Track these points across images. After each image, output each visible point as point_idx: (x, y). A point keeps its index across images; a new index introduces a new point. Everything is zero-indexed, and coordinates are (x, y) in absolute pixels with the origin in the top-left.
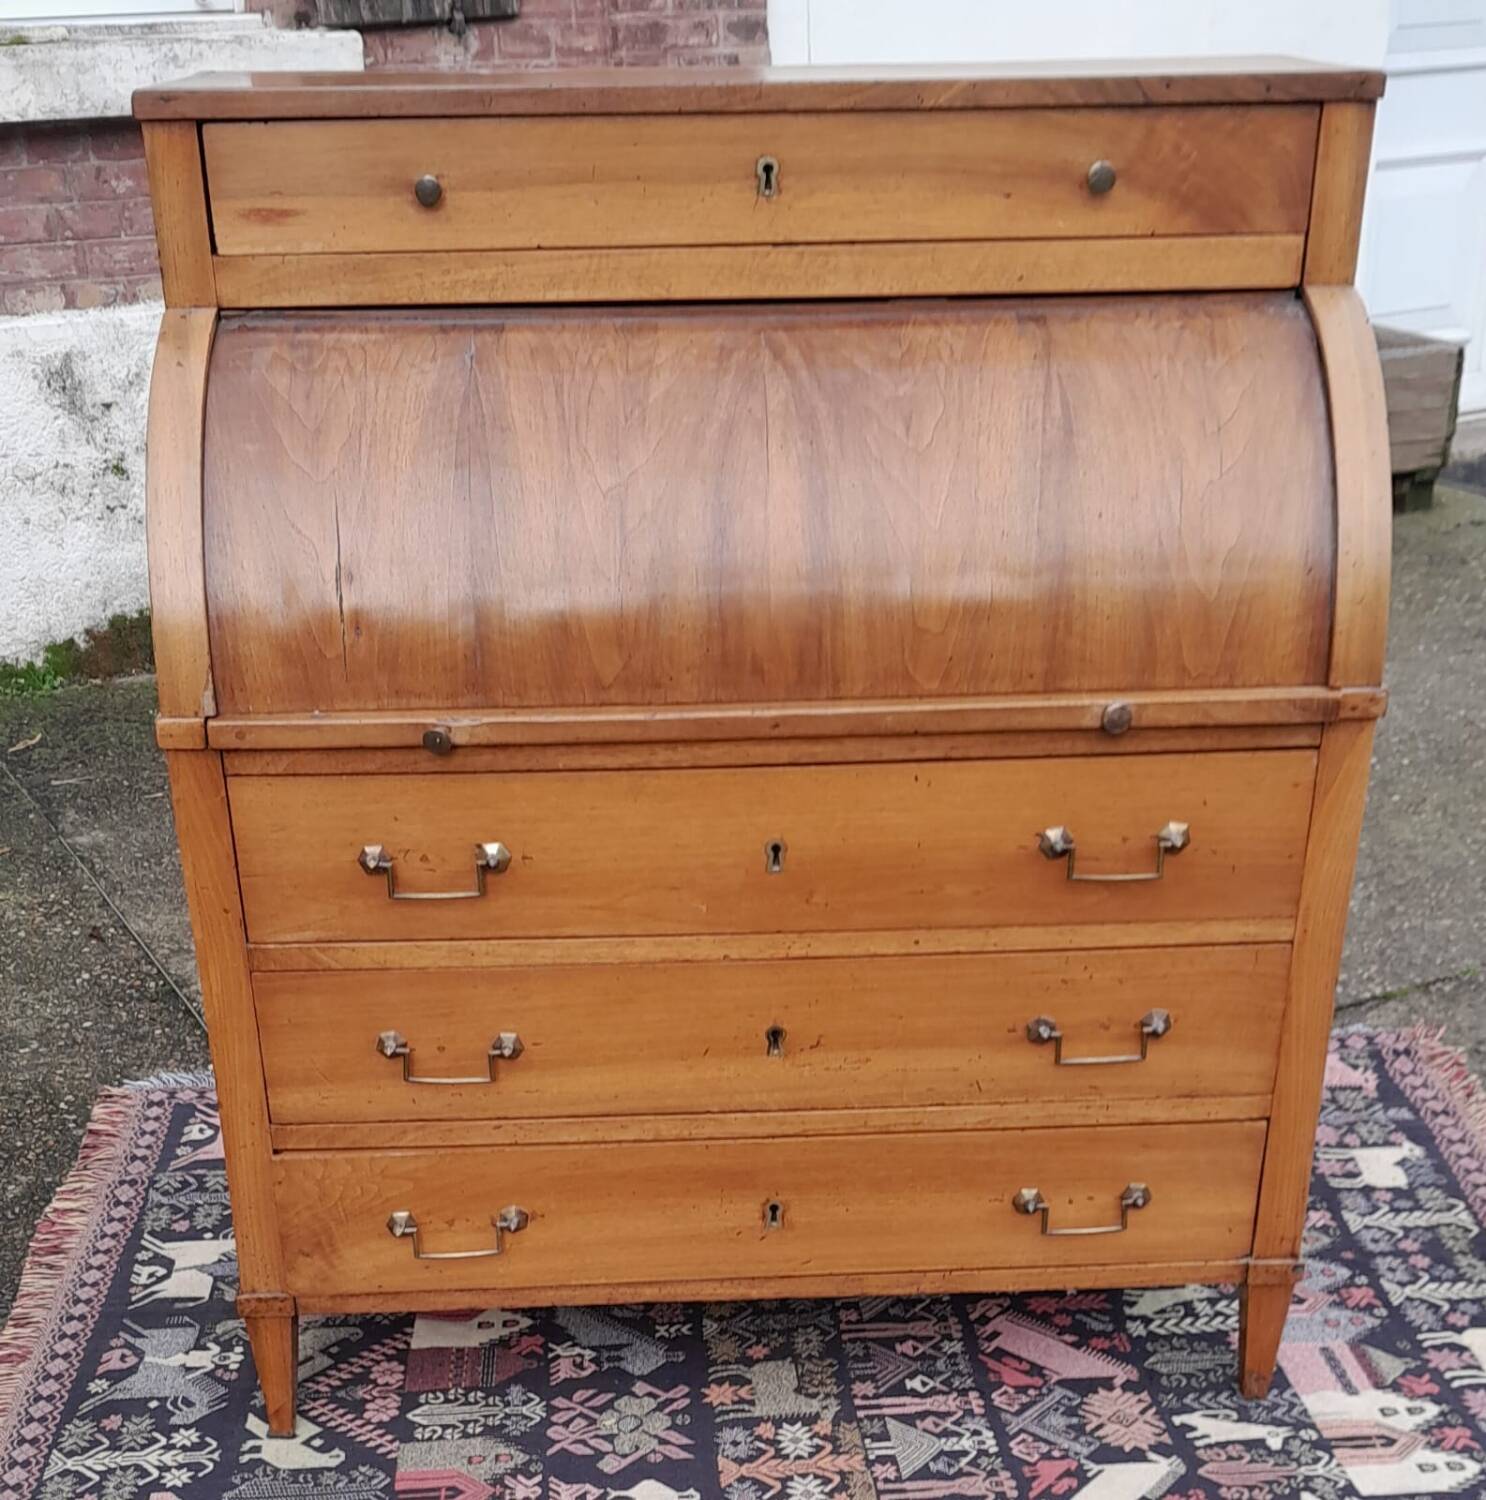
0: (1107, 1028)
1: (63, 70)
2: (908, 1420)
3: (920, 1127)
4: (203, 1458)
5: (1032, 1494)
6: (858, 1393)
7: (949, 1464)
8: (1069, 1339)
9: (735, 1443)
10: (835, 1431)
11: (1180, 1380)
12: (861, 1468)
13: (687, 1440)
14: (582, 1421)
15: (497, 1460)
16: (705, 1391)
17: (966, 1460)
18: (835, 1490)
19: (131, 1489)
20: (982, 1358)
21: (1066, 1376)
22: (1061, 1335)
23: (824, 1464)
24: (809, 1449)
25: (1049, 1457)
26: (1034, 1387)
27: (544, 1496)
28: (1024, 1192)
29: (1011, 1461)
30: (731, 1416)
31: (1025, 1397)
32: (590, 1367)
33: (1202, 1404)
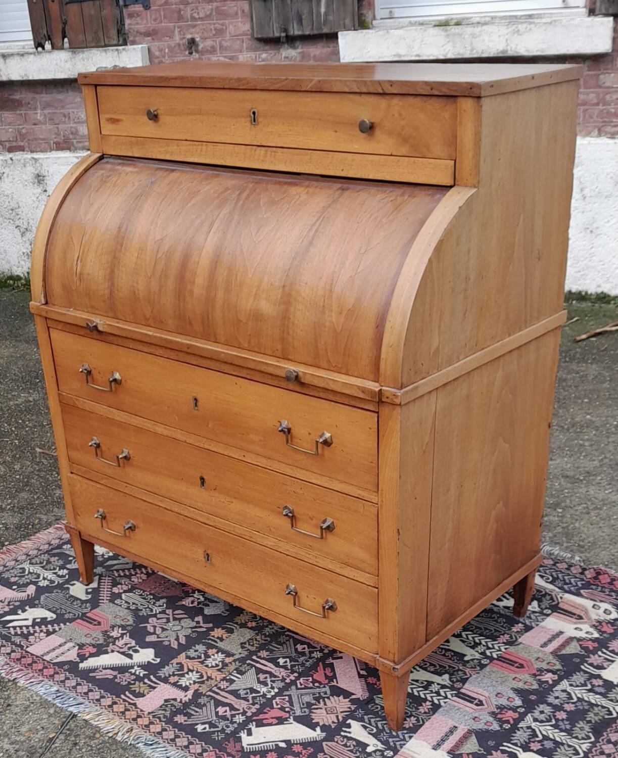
0: (312, 520)
1: (467, 36)
2: (259, 671)
3: (252, 539)
4: (57, 580)
5: (255, 718)
6: (259, 654)
7: (247, 693)
8: (362, 672)
9: (196, 651)
10: (231, 663)
11: (377, 708)
12: (218, 679)
13: (184, 642)
14: (165, 620)
15: (123, 620)
16: (216, 629)
17: (254, 695)
18: (198, 682)
19: (28, 581)
20: (320, 664)
21: (339, 685)
22: (361, 669)
23: (210, 672)
24: (214, 665)
25: (282, 709)
26: (320, 683)
27: (118, 638)
28: (290, 584)
29: (268, 703)
30: (210, 641)
31: (311, 685)
32: (195, 604)
33: (369, 721)
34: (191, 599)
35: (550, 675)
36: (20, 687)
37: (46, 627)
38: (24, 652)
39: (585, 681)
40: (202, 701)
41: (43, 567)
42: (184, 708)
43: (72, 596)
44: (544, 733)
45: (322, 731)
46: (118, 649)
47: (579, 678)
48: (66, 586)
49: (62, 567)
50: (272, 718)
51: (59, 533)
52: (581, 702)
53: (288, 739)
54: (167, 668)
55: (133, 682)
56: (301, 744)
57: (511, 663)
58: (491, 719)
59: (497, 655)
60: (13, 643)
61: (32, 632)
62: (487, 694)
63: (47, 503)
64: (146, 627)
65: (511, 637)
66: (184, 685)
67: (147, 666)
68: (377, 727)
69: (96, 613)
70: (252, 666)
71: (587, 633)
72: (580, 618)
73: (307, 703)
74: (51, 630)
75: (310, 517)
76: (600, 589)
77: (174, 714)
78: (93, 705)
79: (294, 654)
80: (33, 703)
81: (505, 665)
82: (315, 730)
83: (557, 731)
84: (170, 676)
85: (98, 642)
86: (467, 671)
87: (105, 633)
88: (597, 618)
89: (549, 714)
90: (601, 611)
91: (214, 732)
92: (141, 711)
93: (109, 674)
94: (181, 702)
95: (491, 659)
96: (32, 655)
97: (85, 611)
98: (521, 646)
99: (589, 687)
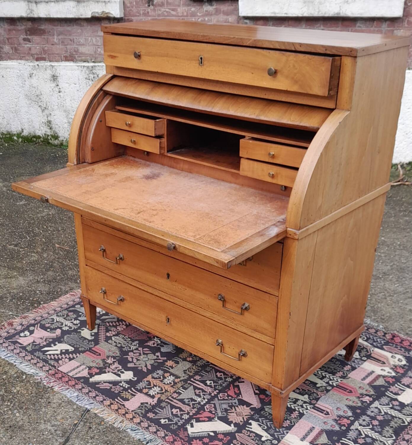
2: (195, 388)
3: (197, 312)
4: (74, 327)
5: (194, 417)
6: (195, 378)
7: (189, 402)
8: (257, 392)
9: (158, 374)
10: (178, 382)
11: (266, 414)
12: (172, 392)
13: (150, 368)
14: (138, 354)
15: (113, 353)
16: (168, 361)
17: (193, 402)
18: (160, 393)
19: (57, 326)
20: (231, 385)
21: (243, 399)
22: (256, 390)
23: (166, 387)
24: (169, 383)
25: (210, 412)
26: (232, 397)
27: (111, 364)
28: (219, 340)
29: (202, 408)
30: (165, 368)
31: (226, 398)
32: (156, 345)
33: (262, 421)
34: (153, 342)
35: (368, 397)
36: (55, 391)
37: (69, 355)
38: (56, 370)
39: (388, 402)
40: (163, 404)
41: (64, 318)
42: (152, 409)
43: (83, 337)
44: (366, 433)
45: (235, 427)
46: (111, 371)
47: (384, 400)
48: (79, 330)
49: (76, 319)
50: (205, 417)
51: (73, 298)
52: (386, 415)
53: (215, 430)
54: (141, 383)
55: (122, 391)
56: (223, 434)
57: (345, 389)
58: (334, 423)
59: (336, 384)
60: (50, 364)
61: (60, 358)
62: (331, 408)
63: (64, 279)
64: (127, 358)
65: (344, 374)
66: (152, 395)
67: (129, 382)
68: (267, 426)
69: (97, 348)
70: (191, 385)
71: (388, 372)
72: (384, 363)
73: (225, 409)
74: (72, 357)
75: (235, 302)
76: (394, 346)
77: (147, 412)
78: (99, 404)
79: (215, 379)
80: (63, 402)
81: (341, 390)
82: (230, 426)
83: (373, 432)
84: (143, 388)
85: (100, 366)
86: (319, 393)
87: (103, 360)
88: (394, 363)
89: (368, 421)
90: (396, 360)
91: (171, 424)
92: (128, 409)
93: (108, 386)
94: (150, 405)
95: (333, 386)
96: (61, 372)
97: (91, 346)
98: (350, 379)
99: (391, 406)
